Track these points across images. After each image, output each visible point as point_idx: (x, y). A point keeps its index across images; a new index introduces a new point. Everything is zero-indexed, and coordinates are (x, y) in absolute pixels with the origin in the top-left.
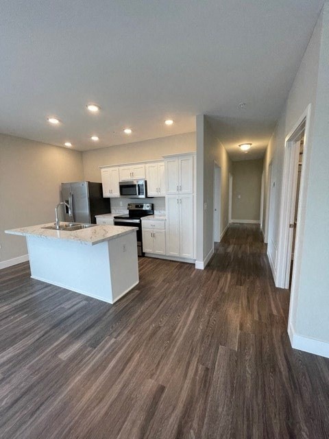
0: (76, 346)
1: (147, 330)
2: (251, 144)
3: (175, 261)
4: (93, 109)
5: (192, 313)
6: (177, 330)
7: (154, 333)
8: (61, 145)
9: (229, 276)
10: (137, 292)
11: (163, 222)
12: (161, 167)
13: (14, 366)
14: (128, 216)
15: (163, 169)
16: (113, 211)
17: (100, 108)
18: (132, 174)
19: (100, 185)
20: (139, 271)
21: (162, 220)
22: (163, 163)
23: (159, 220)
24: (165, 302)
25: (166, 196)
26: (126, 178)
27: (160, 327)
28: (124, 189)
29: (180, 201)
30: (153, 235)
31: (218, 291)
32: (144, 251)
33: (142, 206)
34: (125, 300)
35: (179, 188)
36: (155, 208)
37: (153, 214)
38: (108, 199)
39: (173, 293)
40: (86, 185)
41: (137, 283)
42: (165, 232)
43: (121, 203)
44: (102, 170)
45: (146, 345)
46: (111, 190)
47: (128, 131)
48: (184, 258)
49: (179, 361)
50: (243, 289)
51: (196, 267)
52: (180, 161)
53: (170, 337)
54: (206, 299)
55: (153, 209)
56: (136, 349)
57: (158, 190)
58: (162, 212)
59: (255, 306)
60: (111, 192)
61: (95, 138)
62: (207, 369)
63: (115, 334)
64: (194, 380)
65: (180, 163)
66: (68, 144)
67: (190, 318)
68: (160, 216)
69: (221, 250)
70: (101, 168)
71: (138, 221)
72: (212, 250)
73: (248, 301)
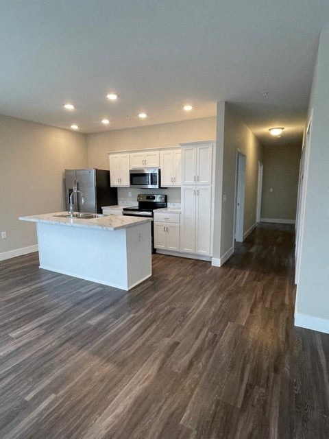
0: (101, 317)
1: (163, 309)
2: (283, 129)
3: (190, 259)
4: (112, 97)
5: (206, 300)
6: (190, 311)
7: (169, 312)
8: (67, 128)
9: (247, 273)
10: (150, 283)
11: (178, 215)
12: (177, 154)
13: (52, 326)
14: (138, 208)
15: (179, 156)
16: (120, 202)
17: (119, 96)
18: (145, 162)
19: (108, 173)
20: (152, 265)
21: (177, 213)
22: (180, 151)
23: (174, 213)
24: (179, 290)
25: (182, 186)
26: (138, 166)
27: (175, 308)
28: (134, 178)
29: (197, 193)
30: (166, 229)
31: (233, 285)
32: (155, 247)
33: (154, 198)
34: (139, 288)
35: (197, 179)
36: (168, 200)
37: (166, 207)
38: (115, 189)
39: (187, 284)
40: (93, 172)
41: (150, 275)
42: (180, 226)
43: (130, 194)
44: (110, 156)
45: (163, 319)
46: (119, 179)
47: (143, 116)
48: (200, 256)
49: (192, 329)
50: (259, 285)
51: (213, 265)
52: (198, 149)
53: (184, 315)
54: (221, 290)
55: (166, 201)
56: (154, 321)
57: (173, 180)
58: (177, 205)
59: (269, 298)
60: (120, 180)
61: (105, 122)
62: (216, 335)
63: (133, 311)
64: (204, 340)
65: (198, 151)
66: (75, 127)
67: (204, 303)
68: (174, 209)
69: (243, 250)
70: (109, 154)
71: (150, 213)
72: (232, 249)
73: (263, 294)
